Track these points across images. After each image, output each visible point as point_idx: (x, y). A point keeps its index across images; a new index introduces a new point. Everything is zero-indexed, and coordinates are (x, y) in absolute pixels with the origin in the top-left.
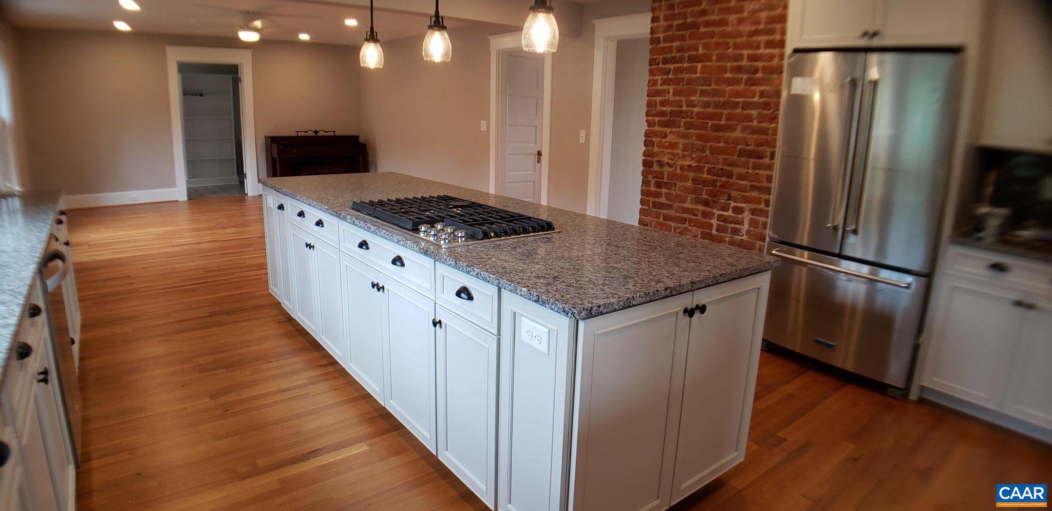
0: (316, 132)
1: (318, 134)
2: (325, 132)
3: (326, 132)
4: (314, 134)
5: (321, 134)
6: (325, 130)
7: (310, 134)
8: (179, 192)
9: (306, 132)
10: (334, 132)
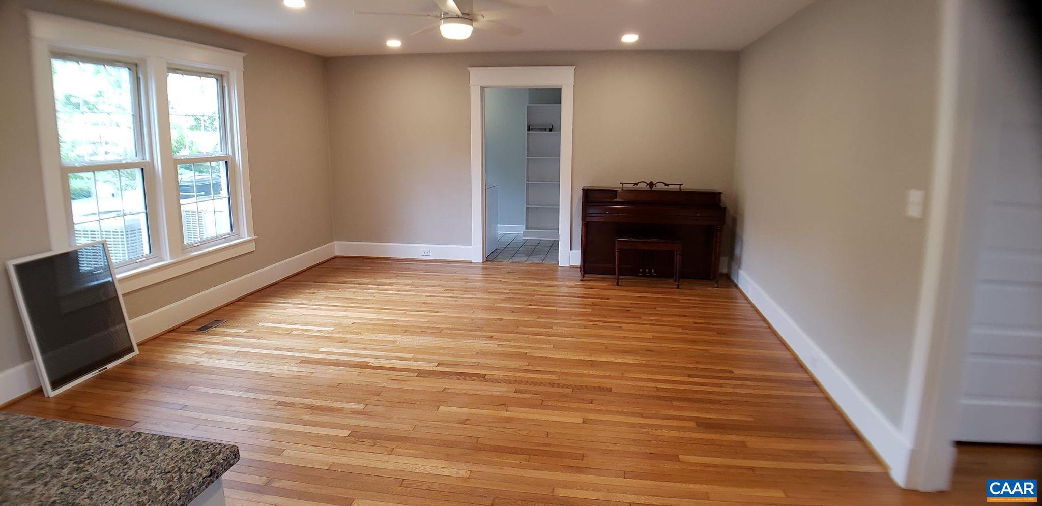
0: (651, 184)
1: (654, 188)
2: (666, 185)
3: (668, 185)
4: (648, 188)
5: (660, 187)
6: (666, 182)
7: (642, 186)
8: (474, 252)
9: (637, 184)
10: (680, 185)
